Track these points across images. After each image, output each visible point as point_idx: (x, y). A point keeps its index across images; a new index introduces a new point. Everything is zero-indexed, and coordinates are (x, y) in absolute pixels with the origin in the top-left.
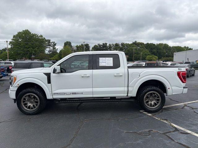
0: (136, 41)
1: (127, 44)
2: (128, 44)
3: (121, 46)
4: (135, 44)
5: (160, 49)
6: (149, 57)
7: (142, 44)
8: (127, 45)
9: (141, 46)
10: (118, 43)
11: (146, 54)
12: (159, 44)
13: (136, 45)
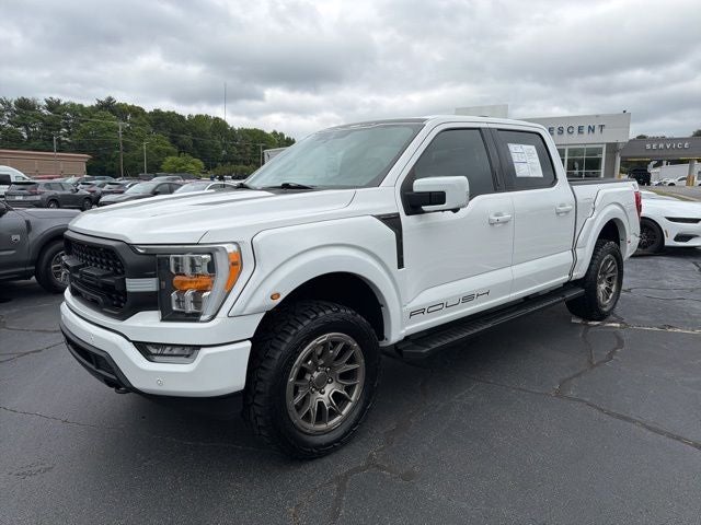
0: (110, 99)
1: (73, 105)
2: (81, 106)
3: (45, 112)
4: (108, 106)
5: (203, 134)
6: (173, 162)
7: (137, 112)
8: (77, 110)
9: (134, 120)
10: (29, 97)
11: (158, 151)
12: (197, 116)
13: (113, 112)
